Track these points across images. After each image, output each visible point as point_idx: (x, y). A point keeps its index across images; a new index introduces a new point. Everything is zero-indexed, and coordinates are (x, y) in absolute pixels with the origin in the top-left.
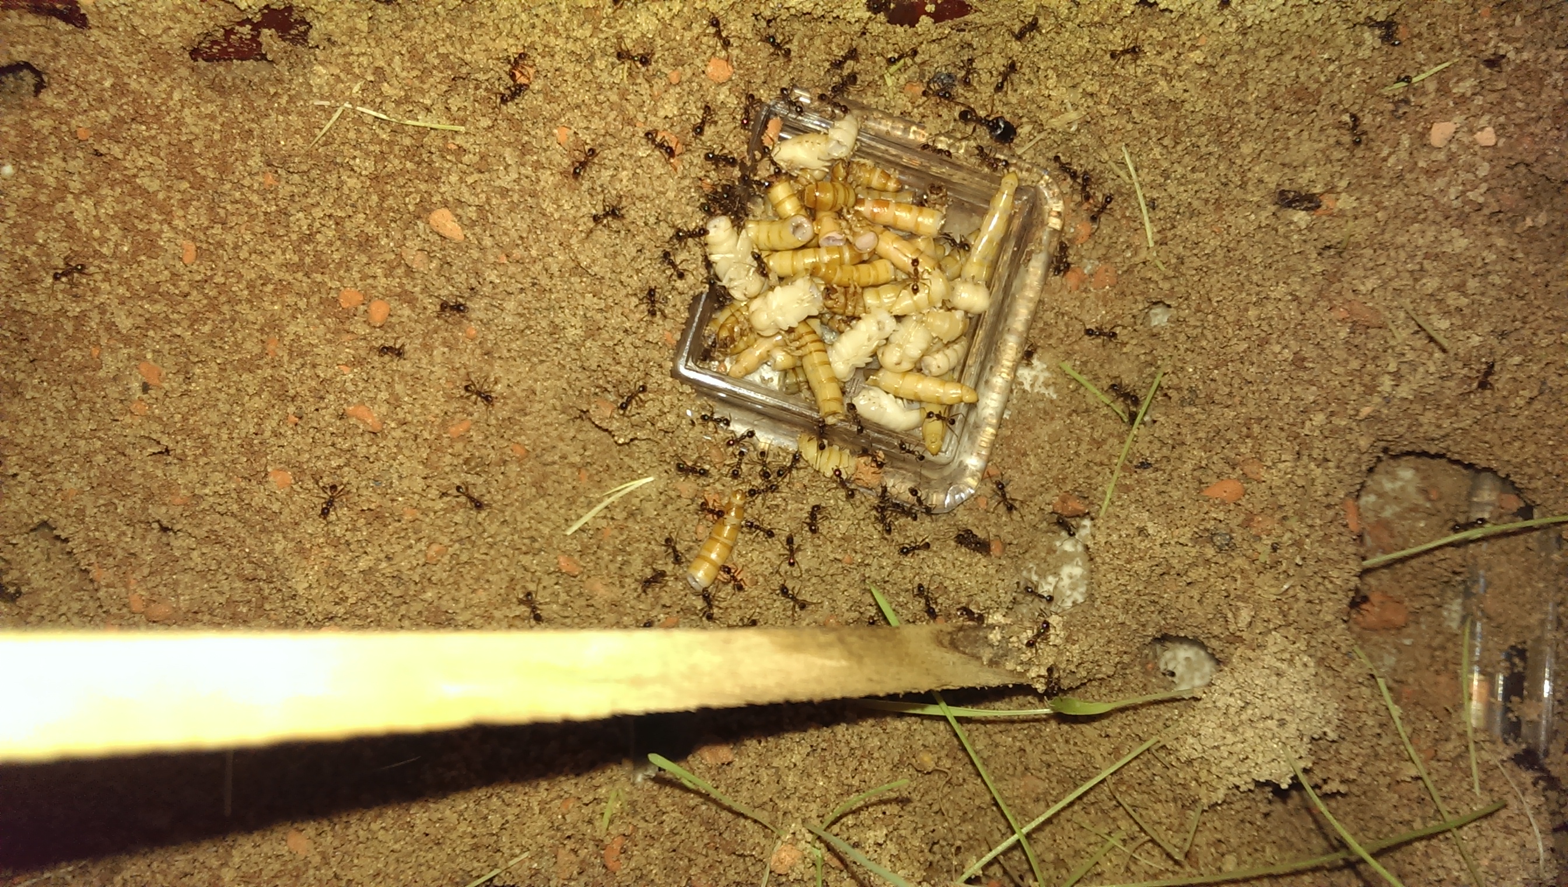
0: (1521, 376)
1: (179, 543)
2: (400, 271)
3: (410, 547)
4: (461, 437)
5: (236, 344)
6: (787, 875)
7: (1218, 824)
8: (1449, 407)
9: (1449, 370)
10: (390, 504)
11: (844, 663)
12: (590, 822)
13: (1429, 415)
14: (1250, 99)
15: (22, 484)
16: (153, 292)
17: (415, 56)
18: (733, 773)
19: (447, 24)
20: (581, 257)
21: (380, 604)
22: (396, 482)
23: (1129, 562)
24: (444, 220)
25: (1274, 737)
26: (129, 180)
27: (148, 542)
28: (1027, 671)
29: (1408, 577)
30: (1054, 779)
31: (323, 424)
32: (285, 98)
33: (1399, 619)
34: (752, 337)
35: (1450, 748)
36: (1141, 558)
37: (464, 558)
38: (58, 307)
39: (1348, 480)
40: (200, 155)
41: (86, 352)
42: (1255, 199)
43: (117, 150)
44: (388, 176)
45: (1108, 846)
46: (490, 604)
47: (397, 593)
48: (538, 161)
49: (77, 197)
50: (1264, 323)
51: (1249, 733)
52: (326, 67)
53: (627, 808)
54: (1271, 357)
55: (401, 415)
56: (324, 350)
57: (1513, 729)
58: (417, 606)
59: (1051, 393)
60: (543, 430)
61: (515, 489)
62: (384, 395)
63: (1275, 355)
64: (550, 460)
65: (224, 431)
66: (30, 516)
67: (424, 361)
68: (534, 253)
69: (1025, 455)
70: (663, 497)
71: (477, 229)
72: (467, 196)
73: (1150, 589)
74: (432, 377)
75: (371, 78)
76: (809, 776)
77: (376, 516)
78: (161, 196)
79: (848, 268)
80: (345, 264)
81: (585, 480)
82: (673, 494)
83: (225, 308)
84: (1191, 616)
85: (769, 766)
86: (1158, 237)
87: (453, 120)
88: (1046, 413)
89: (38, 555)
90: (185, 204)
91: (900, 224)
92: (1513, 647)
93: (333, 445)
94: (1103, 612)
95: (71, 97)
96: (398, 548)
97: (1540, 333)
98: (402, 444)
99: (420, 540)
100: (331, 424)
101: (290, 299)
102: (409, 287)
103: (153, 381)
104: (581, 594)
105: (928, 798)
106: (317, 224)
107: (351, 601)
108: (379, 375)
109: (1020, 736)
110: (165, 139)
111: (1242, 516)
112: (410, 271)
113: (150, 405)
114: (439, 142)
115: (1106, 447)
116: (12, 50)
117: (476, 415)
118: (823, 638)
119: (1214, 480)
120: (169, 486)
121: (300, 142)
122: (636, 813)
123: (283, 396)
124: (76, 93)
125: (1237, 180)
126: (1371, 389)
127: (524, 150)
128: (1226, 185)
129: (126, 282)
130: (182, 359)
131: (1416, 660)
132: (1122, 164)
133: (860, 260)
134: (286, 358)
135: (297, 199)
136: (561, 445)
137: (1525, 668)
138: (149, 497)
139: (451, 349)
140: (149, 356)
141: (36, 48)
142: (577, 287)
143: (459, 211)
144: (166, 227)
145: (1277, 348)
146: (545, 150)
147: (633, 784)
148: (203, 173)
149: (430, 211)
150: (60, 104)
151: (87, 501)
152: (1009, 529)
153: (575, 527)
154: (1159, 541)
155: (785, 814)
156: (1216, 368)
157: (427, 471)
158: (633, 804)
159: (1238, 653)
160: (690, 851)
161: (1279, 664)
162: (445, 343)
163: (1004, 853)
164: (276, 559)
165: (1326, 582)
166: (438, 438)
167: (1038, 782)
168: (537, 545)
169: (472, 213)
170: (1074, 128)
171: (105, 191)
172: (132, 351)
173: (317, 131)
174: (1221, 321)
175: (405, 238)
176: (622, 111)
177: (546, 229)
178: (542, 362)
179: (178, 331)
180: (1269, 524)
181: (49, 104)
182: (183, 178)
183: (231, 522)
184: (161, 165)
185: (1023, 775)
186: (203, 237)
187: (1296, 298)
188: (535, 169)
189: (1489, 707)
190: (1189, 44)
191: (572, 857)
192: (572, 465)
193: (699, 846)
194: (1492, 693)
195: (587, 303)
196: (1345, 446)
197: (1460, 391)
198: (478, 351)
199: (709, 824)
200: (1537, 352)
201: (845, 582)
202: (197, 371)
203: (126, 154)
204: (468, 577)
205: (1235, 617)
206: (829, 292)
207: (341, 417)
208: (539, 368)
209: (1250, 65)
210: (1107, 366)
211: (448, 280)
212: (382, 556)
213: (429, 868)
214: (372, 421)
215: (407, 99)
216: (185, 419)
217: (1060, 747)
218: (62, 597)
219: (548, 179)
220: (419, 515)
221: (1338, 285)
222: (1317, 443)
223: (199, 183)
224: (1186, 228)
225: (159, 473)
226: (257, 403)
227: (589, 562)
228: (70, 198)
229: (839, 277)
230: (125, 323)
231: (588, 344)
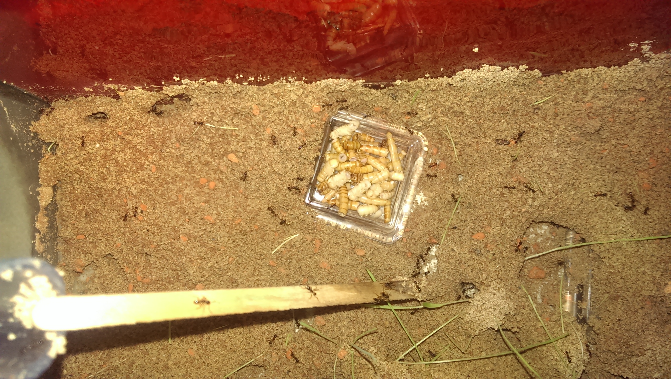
0: (575, 197)
1: (152, 260)
2: (218, 172)
3: (223, 259)
4: (239, 224)
5: (169, 197)
6: (343, 359)
7: (479, 342)
8: (552, 208)
9: (551, 196)
10: (217, 246)
11: (356, 294)
12: (281, 344)
13: (545, 210)
14: (485, 111)
15: (103, 242)
16: (143, 181)
17: (223, 108)
18: (326, 328)
19: (233, 99)
20: (275, 169)
21: (214, 277)
22: (219, 239)
23: (448, 259)
24: (232, 157)
25: (492, 313)
26: (135, 147)
27: (142, 259)
28: (415, 295)
29: (545, 262)
30: (429, 329)
31: (197, 222)
32: (183, 120)
33: (543, 275)
34: (329, 189)
35: (554, 318)
36: (452, 258)
37: (240, 262)
38: (113, 187)
39: (519, 232)
40: (156, 138)
41: (122, 200)
42: (489, 142)
43: (130, 138)
44: (215, 143)
45: (445, 350)
46: (248, 276)
47: (220, 274)
48: (261, 138)
49: (118, 153)
50: (491, 182)
51: (484, 313)
52: (196, 113)
53: (293, 339)
54: (493, 193)
55: (220, 218)
56: (196, 198)
57: (580, 311)
58: (225, 277)
59: (426, 203)
60: (264, 220)
61: (255, 240)
62: (215, 212)
63: (494, 193)
64: (266, 230)
65: (166, 224)
66: (105, 252)
67: (227, 200)
68: (260, 167)
69: (418, 224)
70: (302, 241)
71: (243, 159)
72: (239, 150)
73: (456, 268)
74: (229, 205)
75: (210, 115)
76: (349, 328)
77: (213, 250)
78: (144, 151)
79: (358, 168)
80: (201, 170)
81: (277, 235)
82: (305, 240)
83: (165, 186)
84: (469, 276)
85: (337, 326)
86: (458, 154)
87: (235, 126)
88: (425, 210)
89: (106, 264)
90: (152, 154)
91: (375, 153)
92: (579, 284)
93: (200, 228)
94: (441, 275)
95: (116, 123)
96: (220, 259)
97: (582, 183)
98: (221, 227)
99: (226, 256)
100: (199, 222)
101: (185, 182)
102: (221, 177)
103: (144, 210)
104: (276, 272)
105: (388, 336)
106: (192, 158)
107: (206, 276)
108: (213, 206)
109: (417, 315)
110: (146, 134)
111: (484, 245)
112: (221, 172)
113: (143, 217)
114: (230, 133)
115: (443, 222)
116: (98, 108)
117: (243, 217)
118: (349, 287)
119: (476, 233)
120: (150, 242)
121: (188, 134)
122: (296, 341)
123: (184, 213)
124: (118, 121)
125: (483, 136)
126: (525, 203)
127: (257, 135)
128: (479, 137)
129: (134, 179)
130: (152, 202)
131: (548, 289)
132: (446, 131)
133: (362, 165)
134: (185, 201)
135: (186, 150)
136: (269, 225)
137: (583, 291)
138: (144, 246)
139: (235, 196)
140: (142, 202)
141: (105, 108)
142: (274, 177)
143: (237, 154)
144: (146, 161)
145: (495, 191)
146: (263, 135)
147: (295, 332)
148: (157, 144)
149: (228, 154)
150: (113, 125)
151: (124, 247)
152: (413, 248)
153: (274, 251)
154: (458, 253)
155: (342, 340)
156: (477, 197)
157: (228, 235)
158: (295, 338)
159: (482, 287)
160: (313, 353)
161: (494, 291)
162: (233, 194)
163: (411, 351)
164: (183, 264)
165: (512, 265)
166: (232, 224)
167: (424, 330)
168: (262, 257)
169: (241, 154)
170: (430, 120)
171: (127, 150)
172: (137, 200)
173: (193, 131)
174: (477, 182)
175: (220, 162)
176: (287, 123)
177: (264, 160)
178: (263, 199)
179: (151, 193)
180: (493, 247)
181: (110, 125)
182: (151, 146)
183: (168, 253)
184: (144, 142)
185: (419, 328)
186: (157, 164)
187: (501, 174)
188: (260, 141)
189: (572, 304)
190: (464, 95)
191: (276, 355)
192: (273, 231)
193: (316, 351)
194: (573, 299)
195: (277, 182)
196: (517, 221)
197: (555, 203)
198: (243, 197)
199: (318, 344)
200: (581, 190)
201: (360, 267)
202: (158, 206)
203: (133, 139)
204: (241, 268)
205: (482, 276)
206: (352, 175)
207: (202, 219)
208: (262, 201)
209: (485, 100)
210: (444, 195)
211: (233, 174)
212: (215, 262)
213: (232, 359)
214: (212, 220)
215: (221, 121)
216: (154, 221)
217: (429, 318)
218: (114, 277)
219: (265, 144)
220: (226, 249)
221: (514, 170)
222: (508, 221)
223: (156, 147)
224: (468, 150)
225: (147, 238)
226: (176, 215)
227: (279, 262)
228: (116, 153)
229: (355, 171)
230: (134, 191)
231: (278, 194)
